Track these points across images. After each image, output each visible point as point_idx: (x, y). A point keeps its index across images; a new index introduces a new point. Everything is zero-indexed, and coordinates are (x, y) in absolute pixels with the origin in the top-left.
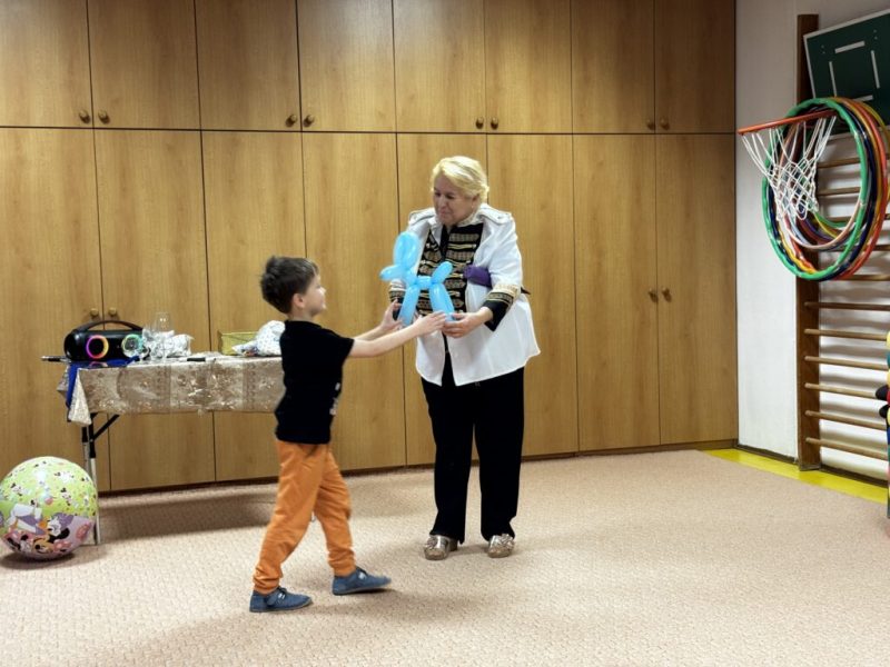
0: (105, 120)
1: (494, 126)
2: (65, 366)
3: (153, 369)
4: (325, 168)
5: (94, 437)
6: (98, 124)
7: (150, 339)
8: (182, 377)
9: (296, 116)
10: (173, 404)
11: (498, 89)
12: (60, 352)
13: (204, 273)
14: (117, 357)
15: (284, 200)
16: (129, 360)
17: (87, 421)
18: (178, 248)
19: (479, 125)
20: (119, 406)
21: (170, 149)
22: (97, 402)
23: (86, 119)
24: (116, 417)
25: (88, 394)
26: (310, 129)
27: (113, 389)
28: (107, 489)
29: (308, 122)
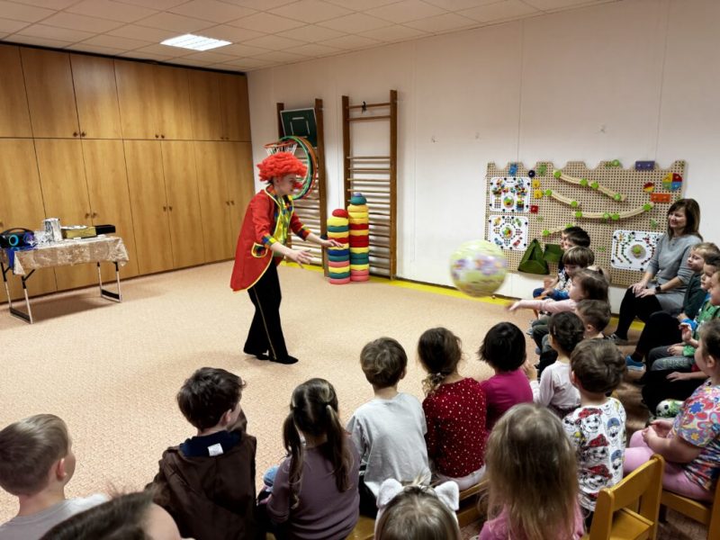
1: (163, 137)
4: (93, 154)
5: (24, 280)
8: (63, 251)
9: (78, 132)
10: (59, 263)
11: (163, 122)
14: (23, 245)
15: (76, 170)
16: (31, 246)
17: (24, 273)
18: (28, 191)
19: (157, 136)
20: (36, 266)
21: (19, 147)
22: (25, 264)
24: (33, 270)
26: (85, 137)
27: (32, 259)
29: (83, 135)
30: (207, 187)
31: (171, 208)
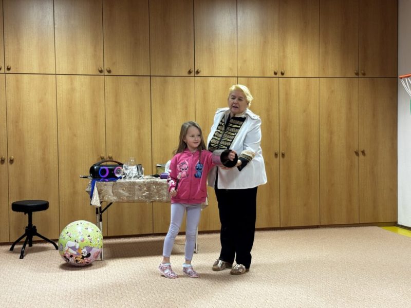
0: (109, 71)
1: (282, 74)
2: (90, 180)
3: (128, 182)
4: (205, 93)
5: (101, 212)
6: (106, 73)
7: (126, 169)
8: (140, 186)
9: (193, 70)
10: (136, 199)
11: (284, 57)
12: (88, 174)
13: (150, 140)
14: (112, 176)
15: (186, 107)
16: (117, 178)
17: (99, 205)
18: (139, 128)
19: (275, 73)
20: (113, 198)
21: (137, 84)
22: (103, 197)
23: (101, 71)
24: (111, 203)
25: (99, 193)
26: (198, 75)
27: (110, 191)
28: (106, 235)
29: (198, 72)
30: (331, 133)
31: (283, 155)
